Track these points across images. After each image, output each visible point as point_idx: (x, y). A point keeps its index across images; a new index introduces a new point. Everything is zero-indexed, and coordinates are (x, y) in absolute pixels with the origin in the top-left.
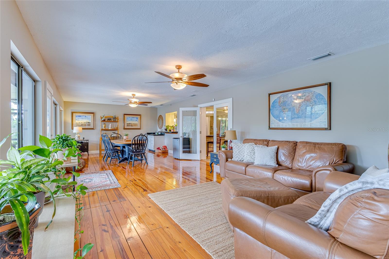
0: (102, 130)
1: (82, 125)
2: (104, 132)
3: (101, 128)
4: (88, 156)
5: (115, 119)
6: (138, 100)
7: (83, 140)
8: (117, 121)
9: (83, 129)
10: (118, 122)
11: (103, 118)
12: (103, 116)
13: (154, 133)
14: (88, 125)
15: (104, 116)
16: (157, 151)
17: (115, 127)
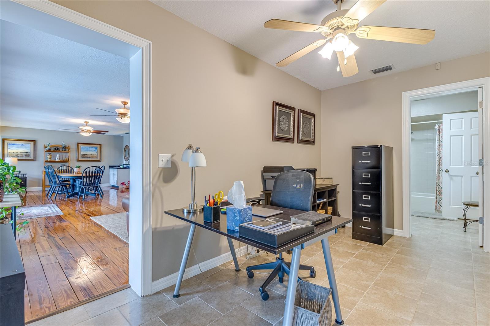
0: (47, 162)
1: (17, 155)
2: (50, 164)
3: (44, 159)
4: (26, 194)
5: (64, 149)
6: (93, 128)
7: (19, 174)
8: (67, 151)
9: (19, 160)
10: (70, 152)
11: (48, 147)
12: (48, 145)
13: (119, 166)
14: (26, 156)
15: (50, 145)
16: (121, 187)
17: (65, 159)
